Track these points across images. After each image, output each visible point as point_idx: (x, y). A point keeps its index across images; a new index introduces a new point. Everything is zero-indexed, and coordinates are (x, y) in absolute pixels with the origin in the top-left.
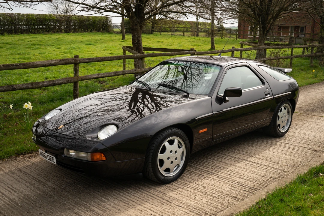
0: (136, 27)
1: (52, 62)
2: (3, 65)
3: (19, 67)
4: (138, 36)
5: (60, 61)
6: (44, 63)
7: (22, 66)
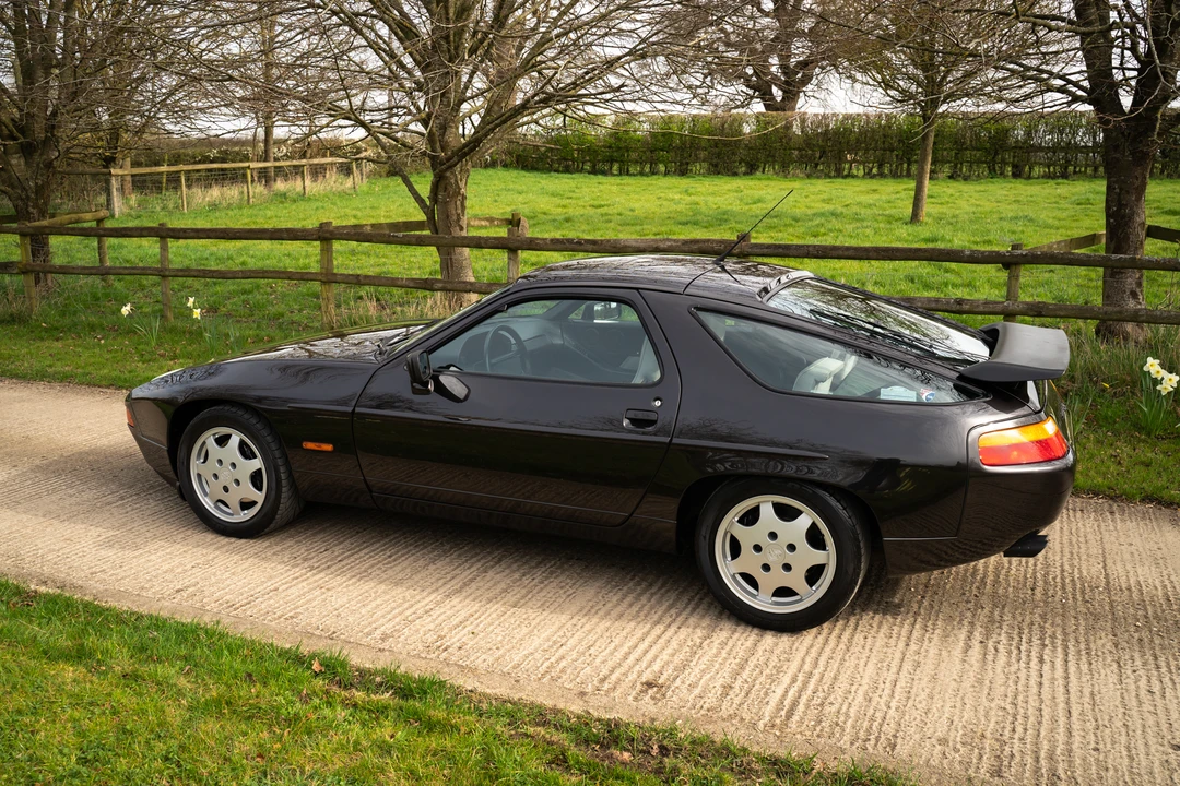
0: (1117, 155)
1: (662, 245)
2: (552, 240)
3: (582, 247)
4: (1121, 189)
5: (686, 242)
6: (642, 245)
7: (590, 247)
